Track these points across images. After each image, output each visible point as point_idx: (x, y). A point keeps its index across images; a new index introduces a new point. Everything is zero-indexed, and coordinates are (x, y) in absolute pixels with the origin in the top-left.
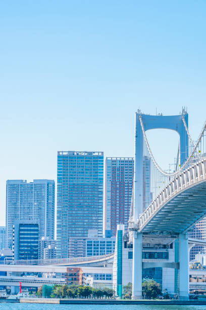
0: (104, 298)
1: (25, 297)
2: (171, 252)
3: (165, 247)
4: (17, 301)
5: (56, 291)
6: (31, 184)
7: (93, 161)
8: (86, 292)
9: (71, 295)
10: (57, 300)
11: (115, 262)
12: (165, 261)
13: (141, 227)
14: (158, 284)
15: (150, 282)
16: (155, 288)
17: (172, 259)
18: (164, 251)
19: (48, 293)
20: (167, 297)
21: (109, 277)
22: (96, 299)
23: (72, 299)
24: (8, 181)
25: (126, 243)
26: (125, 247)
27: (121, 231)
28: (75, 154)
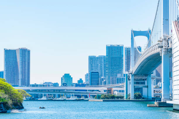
0: (120, 99)
1: (91, 99)
2: (146, 82)
3: (143, 80)
4: (88, 100)
5: (102, 97)
6: (98, 57)
7: (119, 48)
8: (113, 97)
9: (107, 98)
10: (102, 100)
11: (125, 86)
12: (143, 85)
13: (133, 73)
14: (141, 94)
15: (138, 93)
16: (139, 95)
17: (146, 84)
18: (143, 81)
19: (99, 97)
20: (143, 98)
21: (123, 91)
22: (116, 99)
23: (108, 100)
24: (89, 56)
25: (129, 78)
26: (129, 80)
27: (127, 74)
28: (113, 46)
